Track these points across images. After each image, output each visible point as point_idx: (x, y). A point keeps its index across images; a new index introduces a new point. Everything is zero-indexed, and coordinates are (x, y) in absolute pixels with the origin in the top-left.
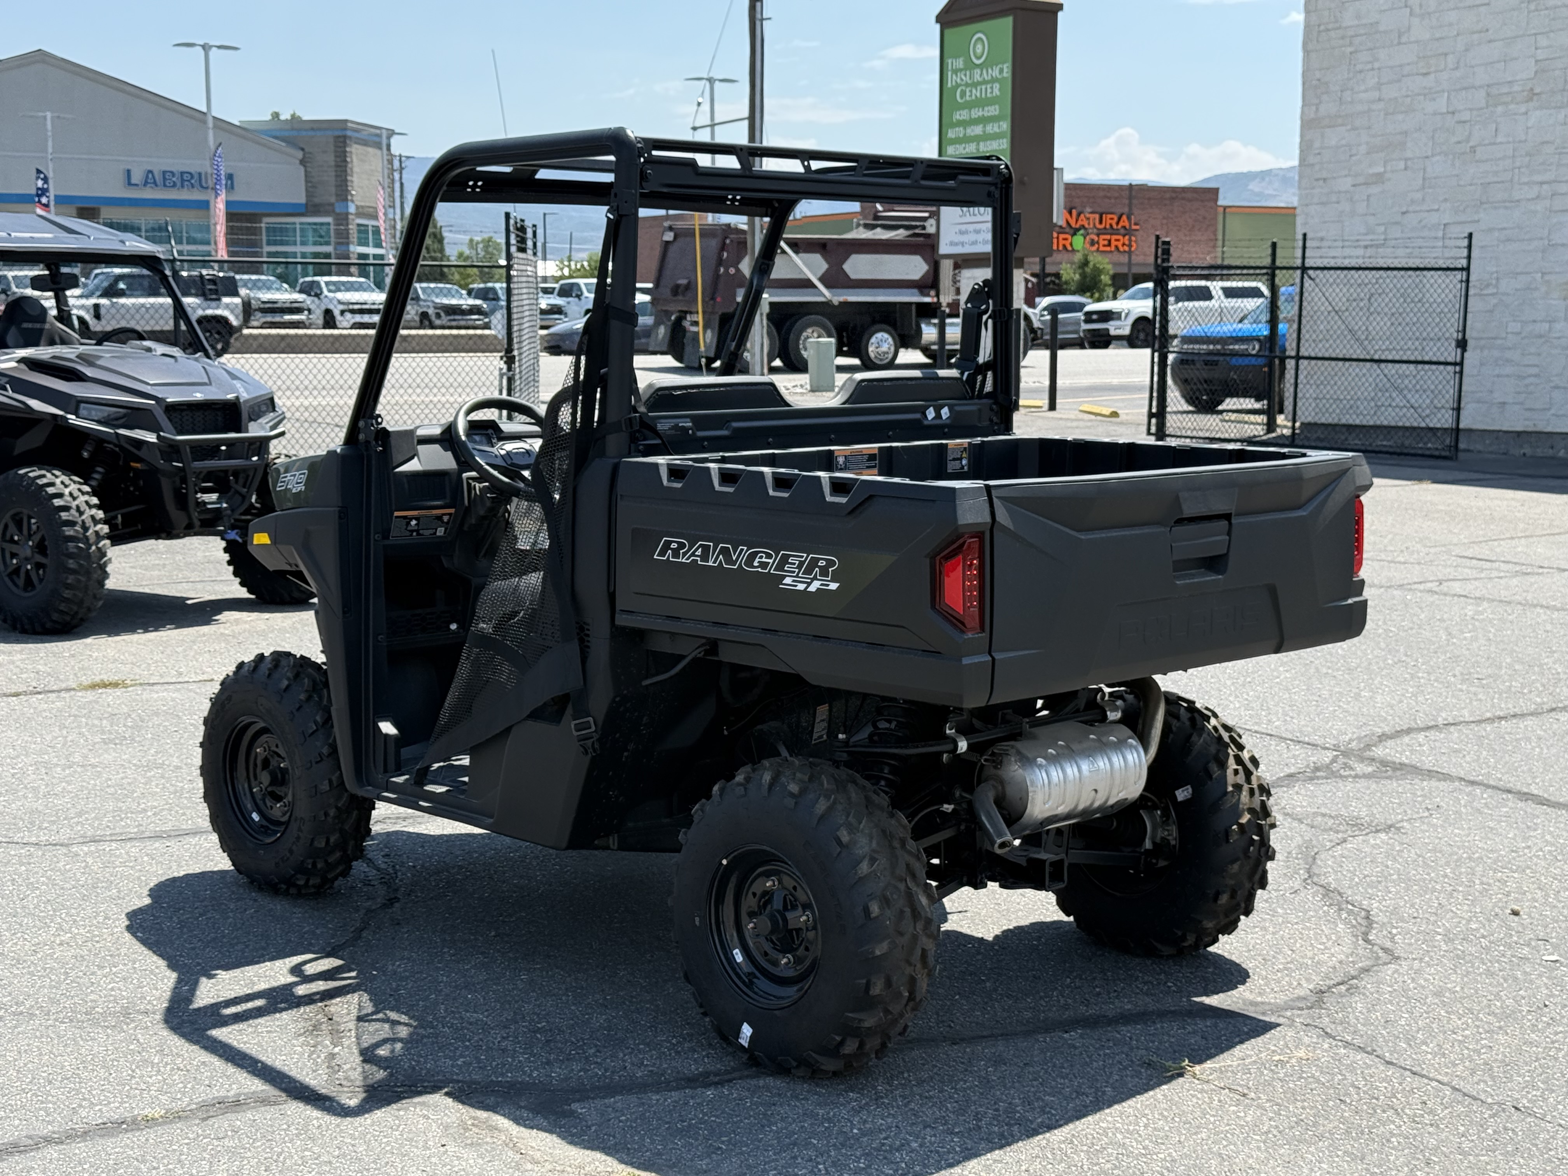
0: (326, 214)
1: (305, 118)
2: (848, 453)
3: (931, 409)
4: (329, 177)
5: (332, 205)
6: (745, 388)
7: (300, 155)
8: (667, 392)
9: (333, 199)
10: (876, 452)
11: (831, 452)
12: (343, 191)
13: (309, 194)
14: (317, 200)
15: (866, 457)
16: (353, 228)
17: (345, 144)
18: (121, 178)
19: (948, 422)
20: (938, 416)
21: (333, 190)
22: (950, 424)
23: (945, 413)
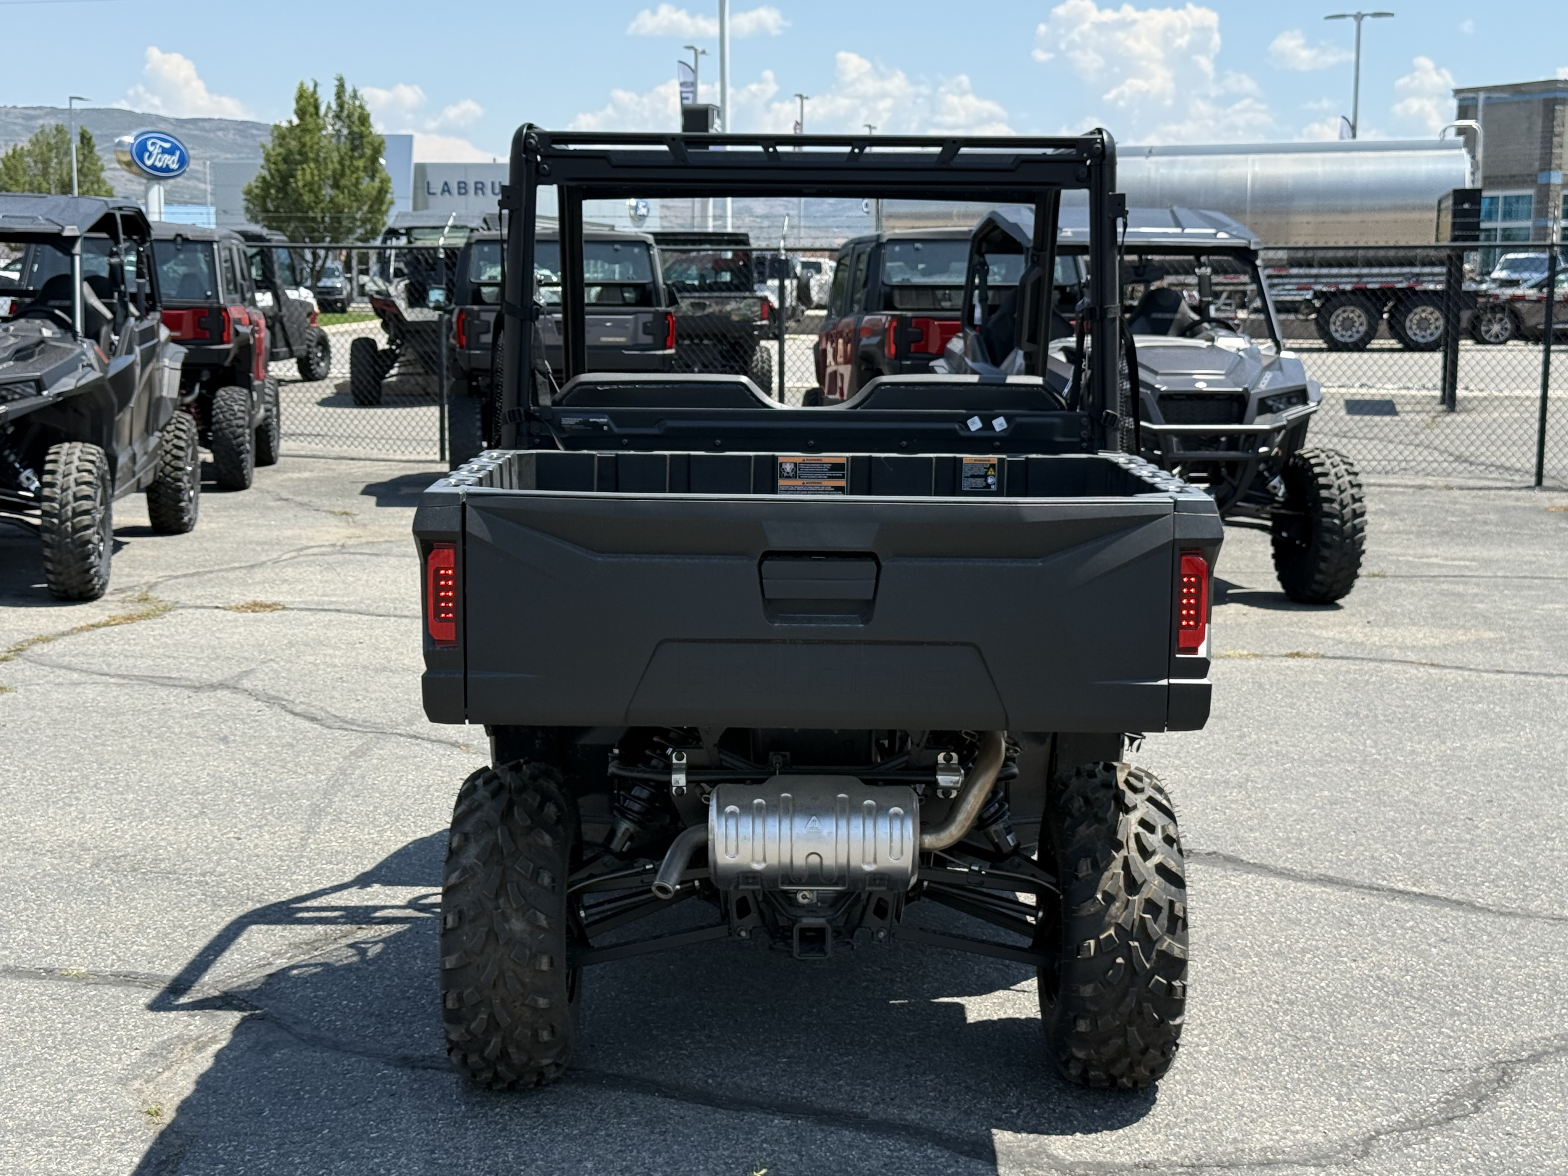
2: (798, 461)
3: (976, 418)
6: (701, 386)
8: (591, 387)
10: (844, 461)
11: (775, 458)
15: (829, 466)
19: (1003, 434)
20: (987, 424)
22: (999, 437)
23: (999, 424)
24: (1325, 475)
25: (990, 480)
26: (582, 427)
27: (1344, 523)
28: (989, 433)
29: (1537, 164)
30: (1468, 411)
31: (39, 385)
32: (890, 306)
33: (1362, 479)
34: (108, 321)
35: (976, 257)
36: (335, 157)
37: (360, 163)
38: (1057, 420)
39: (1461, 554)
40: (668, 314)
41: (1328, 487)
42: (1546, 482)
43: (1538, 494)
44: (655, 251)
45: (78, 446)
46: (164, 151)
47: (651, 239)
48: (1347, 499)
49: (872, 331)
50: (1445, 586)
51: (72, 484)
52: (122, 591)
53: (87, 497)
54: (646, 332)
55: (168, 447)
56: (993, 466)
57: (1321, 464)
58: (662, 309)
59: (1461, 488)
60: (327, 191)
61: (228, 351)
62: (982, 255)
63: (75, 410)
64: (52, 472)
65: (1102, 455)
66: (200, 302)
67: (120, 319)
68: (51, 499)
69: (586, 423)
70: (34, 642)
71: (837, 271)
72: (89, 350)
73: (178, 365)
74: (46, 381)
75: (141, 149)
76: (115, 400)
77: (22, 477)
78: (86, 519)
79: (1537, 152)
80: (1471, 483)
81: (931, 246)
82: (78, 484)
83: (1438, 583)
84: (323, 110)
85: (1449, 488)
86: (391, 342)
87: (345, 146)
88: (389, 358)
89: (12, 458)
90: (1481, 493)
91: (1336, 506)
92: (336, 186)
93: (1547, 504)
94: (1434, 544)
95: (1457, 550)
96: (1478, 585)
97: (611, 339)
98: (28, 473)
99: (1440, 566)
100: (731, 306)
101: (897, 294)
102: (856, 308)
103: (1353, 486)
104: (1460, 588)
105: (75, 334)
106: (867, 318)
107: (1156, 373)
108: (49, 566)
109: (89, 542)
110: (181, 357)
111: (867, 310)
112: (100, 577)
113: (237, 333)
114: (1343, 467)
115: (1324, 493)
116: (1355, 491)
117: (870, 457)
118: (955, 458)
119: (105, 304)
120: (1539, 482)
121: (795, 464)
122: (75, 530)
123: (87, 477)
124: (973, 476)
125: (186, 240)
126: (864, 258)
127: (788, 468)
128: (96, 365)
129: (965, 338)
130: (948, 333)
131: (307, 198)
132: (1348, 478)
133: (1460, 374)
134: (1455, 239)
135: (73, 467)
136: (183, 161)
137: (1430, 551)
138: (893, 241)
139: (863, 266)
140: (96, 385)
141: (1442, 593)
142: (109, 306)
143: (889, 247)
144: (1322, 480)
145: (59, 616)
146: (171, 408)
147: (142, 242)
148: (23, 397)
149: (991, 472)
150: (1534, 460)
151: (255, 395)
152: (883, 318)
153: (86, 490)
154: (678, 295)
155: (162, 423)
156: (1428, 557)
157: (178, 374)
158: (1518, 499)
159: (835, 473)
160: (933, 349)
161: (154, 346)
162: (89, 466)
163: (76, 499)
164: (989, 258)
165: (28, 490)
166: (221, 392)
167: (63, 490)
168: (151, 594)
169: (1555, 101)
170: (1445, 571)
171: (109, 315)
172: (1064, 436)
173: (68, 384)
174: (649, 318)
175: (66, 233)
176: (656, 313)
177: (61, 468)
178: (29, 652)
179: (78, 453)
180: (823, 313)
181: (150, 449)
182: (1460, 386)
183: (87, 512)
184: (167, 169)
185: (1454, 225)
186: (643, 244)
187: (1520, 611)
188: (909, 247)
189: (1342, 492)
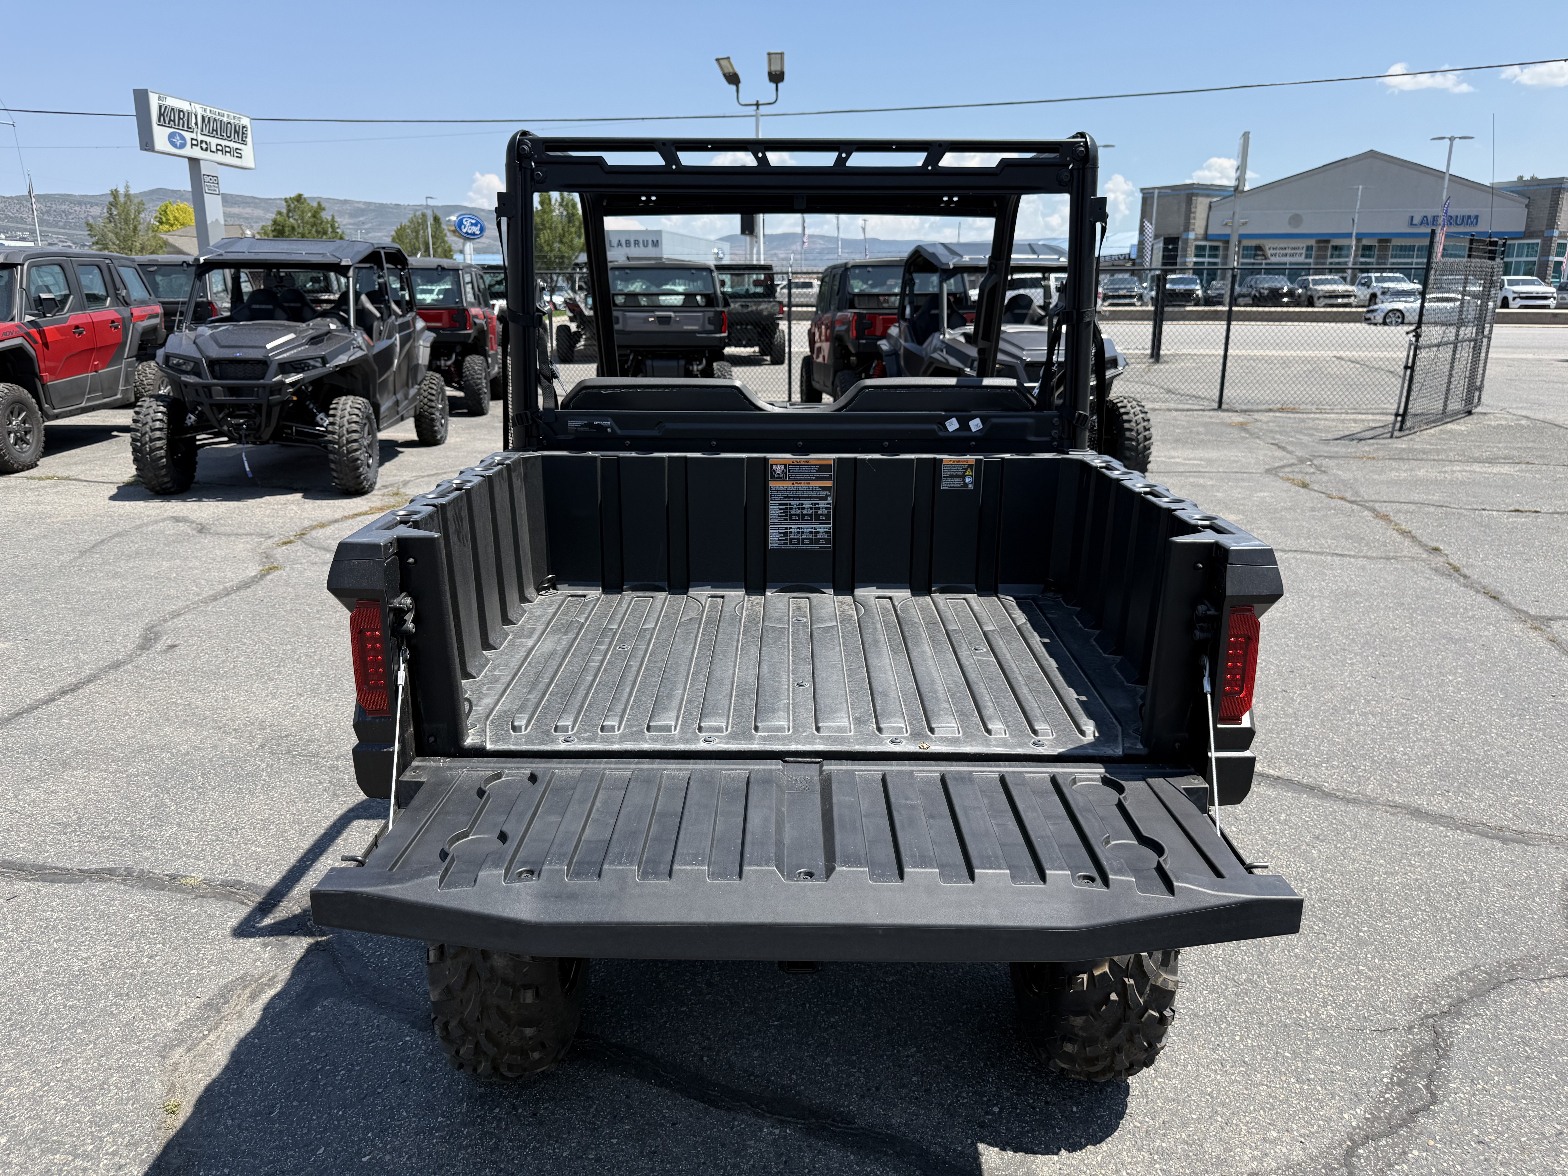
0: (1537, 237)
1: (1540, 178)
2: (789, 463)
3: (954, 419)
4: (1545, 214)
5: (1543, 232)
7: (1527, 201)
8: (595, 390)
9: (1544, 228)
10: (831, 462)
11: (766, 460)
12: (1552, 223)
13: (1528, 225)
14: (1532, 229)
15: (816, 468)
16: (1554, 246)
17: (1559, 193)
18: (1407, 220)
19: (978, 434)
20: (964, 425)
21: (1545, 222)
22: (975, 437)
23: (975, 425)
24: (1127, 413)
25: (967, 480)
26: (587, 429)
27: (1139, 444)
28: (964, 434)
29: (1182, 228)
30: (1167, 362)
31: (324, 361)
32: (852, 306)
33: (1149, 416)
34: (378, 319)
35: (907, 275)
36: (560, 227)
37: (573, 230)
38: (1029, 421)
39: (1192, 456)
40: (723, 312)
41: (1129, 421)
42: (1224, 406)
43: (1220, 414)
44: (715, 274)
45: (351, 398)
46: (472, 224)
47: (713, 268)
48: (1140, 427)
49: (842, 322)
50: (1191, 480)
51: (346, 423)
52: (385, 487)
53: (355, 431)
54: (710, 323)
55: (425, 394)
56: (970, 466)
57: (1125, 407)
58: (720, 309)
59: (1177, 410)
60: (557, 245)
61: (469, 335)
62: (911, 274)
63: (352, 375)
64: (334, 416)
65: (1074, 455)
66: (452, 306)
67: (385, 316)
68: (333, 433)
69: (590, 425)
70: (314, 528)
71: (821, 287)
72: (360, 337)
73: (429, 345)
74: (328, 358)
75: (460, 223)
76: (376, 368)
77: (318, 418)
78: (355, 445)
79: (1182, 221)
80: (1181, 406)
81: (877, 270)
82: (349, 423)
83: (1187, 477)
84: (553, 202)
85: (1169, 410)
86: (578, 327)
87: (565, 220)
88: (577, 336)
89: (311, 406)
90: (1189, 413)
91: (1134, 433)
92: (561, 242)
93: (1229, 421)
94: (1174, 448)
95: (1189, 453)
96: (1211, 478)
97: (690, 328)
98: (322, 415)
99: (1184, 465)
100: (763, 306)
101: (856, 299)
102: (832, 307)
103: (1144, 420)
104: (1201, 481)
105: (349, 327)
106: (839, 314)
107: (1023, 349)
108: (335, 474)
109: (358, 459)
110: (431, 339)
111: (839, 309)
112: (368, 481)
113: (475, 324)
114: (1138, 408)
115: (1126, 425)
116: (1146, 424)
117: (855, 459)
118: (935, 459)
119: (376, 308)
120: (1220, 406)
121: (785, 466)
122: (349, 452)
123: (355, 418)
124: (952, 476)
125: (443, 269)
126: (838, 277)
127: (779, 469)
128: (364, 347)
129: (899, 327)
130: (888, 323)
131: (546, 248)
132: (1141, 415)
133: (1163, 340)
134: (1164, 264)
135: (346, 412)
136: (482, 230)
137: (1173, 453)
138: (855, 267)
139: (837, 283)
140: (363, 360)
141: (1191, 484)
142: (378, 309)
143: (852, 270)
144: (1125, 417)
145: (338, 507)
146: (424, 370)
147: (402, 270)
148: (315, 367)
149: (969, 472)
150: (1218, 394)
151: (490, 360)
152: (849, 313)
153: (355, 427)
154: (730, 300)
155: (419, 379)
156: (1174, 458)
157: (428, 350)
158: (1211, 417)
159: (822, 474)
160: (878, 332)
161: (410, 334)
162: (357, 411)
163: (349, 432)
164: (915, 275)
165: (322, 426)
166: (468, 358)
167: (341, 427)
168: (402, 490)
169: (1192, 195)
170: (1187, 468)
171: (378, 315)
172: (1036, 436)
173: (342, 359)
174: (711, 314)
175: (343, 263)
176: (715, 312)
177: (339, 413)
178: (307, 536)
179: (350, 403)
180: (814, 309)
181: (410, 396)
182: (1163, 347)
183: (355, 441)
184: (474, 234)
185: (1164, 257)
186: (708, 269)
187: (1244, 498)
188: (864, 270)
189: (1138, 424)
